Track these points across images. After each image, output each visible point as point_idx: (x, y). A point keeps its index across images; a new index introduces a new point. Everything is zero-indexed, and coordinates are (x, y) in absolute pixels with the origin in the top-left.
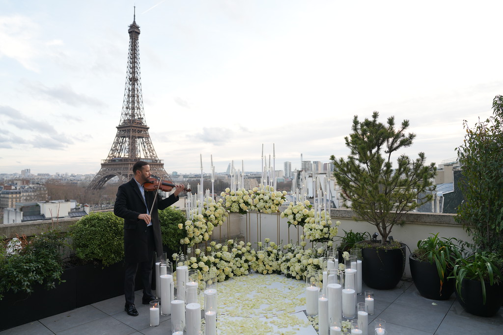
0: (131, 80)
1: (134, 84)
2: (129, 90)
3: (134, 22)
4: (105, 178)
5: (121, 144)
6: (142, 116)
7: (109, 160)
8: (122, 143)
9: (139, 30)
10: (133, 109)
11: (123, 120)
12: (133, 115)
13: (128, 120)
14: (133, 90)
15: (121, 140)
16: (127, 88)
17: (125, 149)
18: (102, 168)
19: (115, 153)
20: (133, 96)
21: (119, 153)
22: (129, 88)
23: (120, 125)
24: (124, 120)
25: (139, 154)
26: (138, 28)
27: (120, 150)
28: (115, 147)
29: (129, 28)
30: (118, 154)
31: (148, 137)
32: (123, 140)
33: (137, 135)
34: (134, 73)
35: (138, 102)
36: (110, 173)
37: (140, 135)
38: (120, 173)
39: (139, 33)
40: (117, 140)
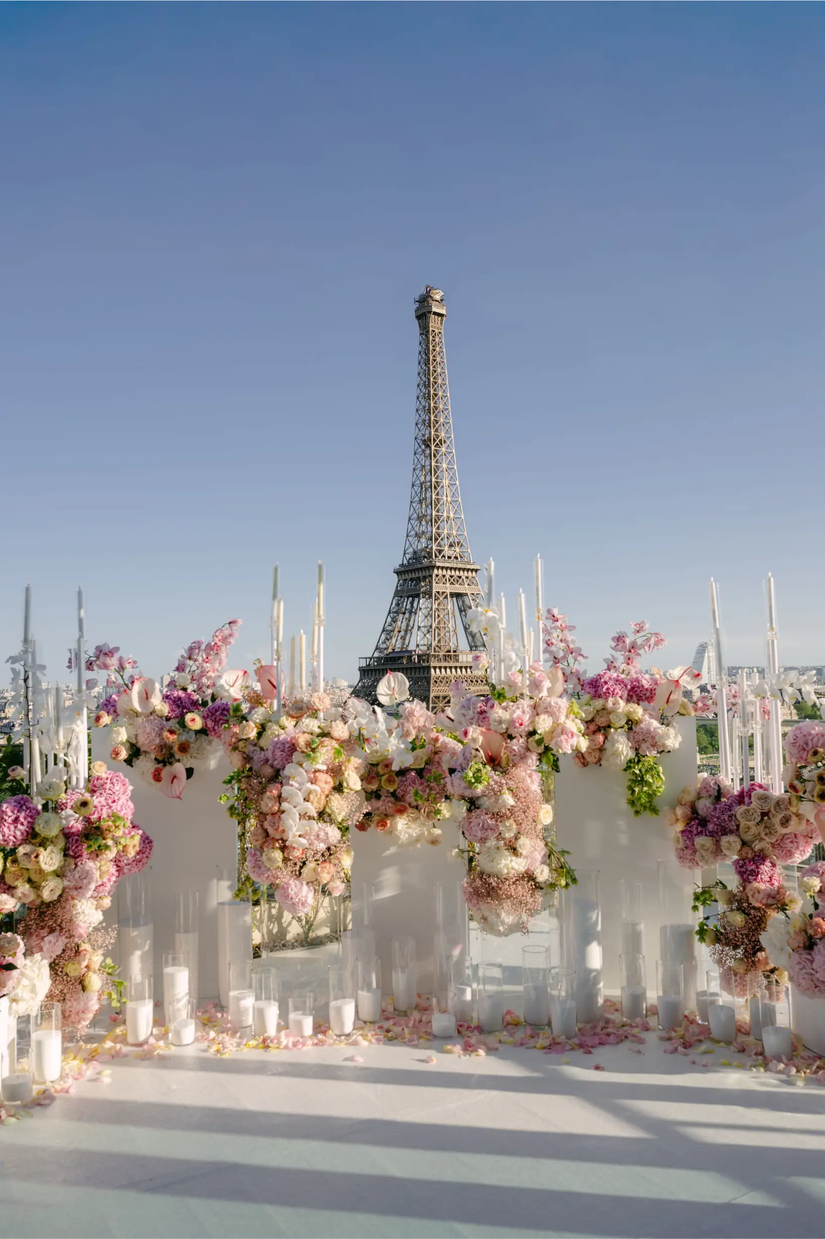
1: (434, 456)
5: (407, 615)
7: (379, 659)
8: (411, 612)
10: (435, 520)
11: (411, 550)
12: (435, 538)
13: (425, 549)
14: (434, 469)
15: (406, 603)
17: (419, 627)
18: (361, 680)
19: (394, 640)
20: (435, 487)
21: (403, 638)
23: (402, 565)
24: (415, 553)
25: (453, 640)
27: (406, 631)
28: (392, 622)
29: (417, 305)
30: (399, 641)
32: (412, 603)
34: (433, 425)
35: (448, 502)
40: (398, 604)
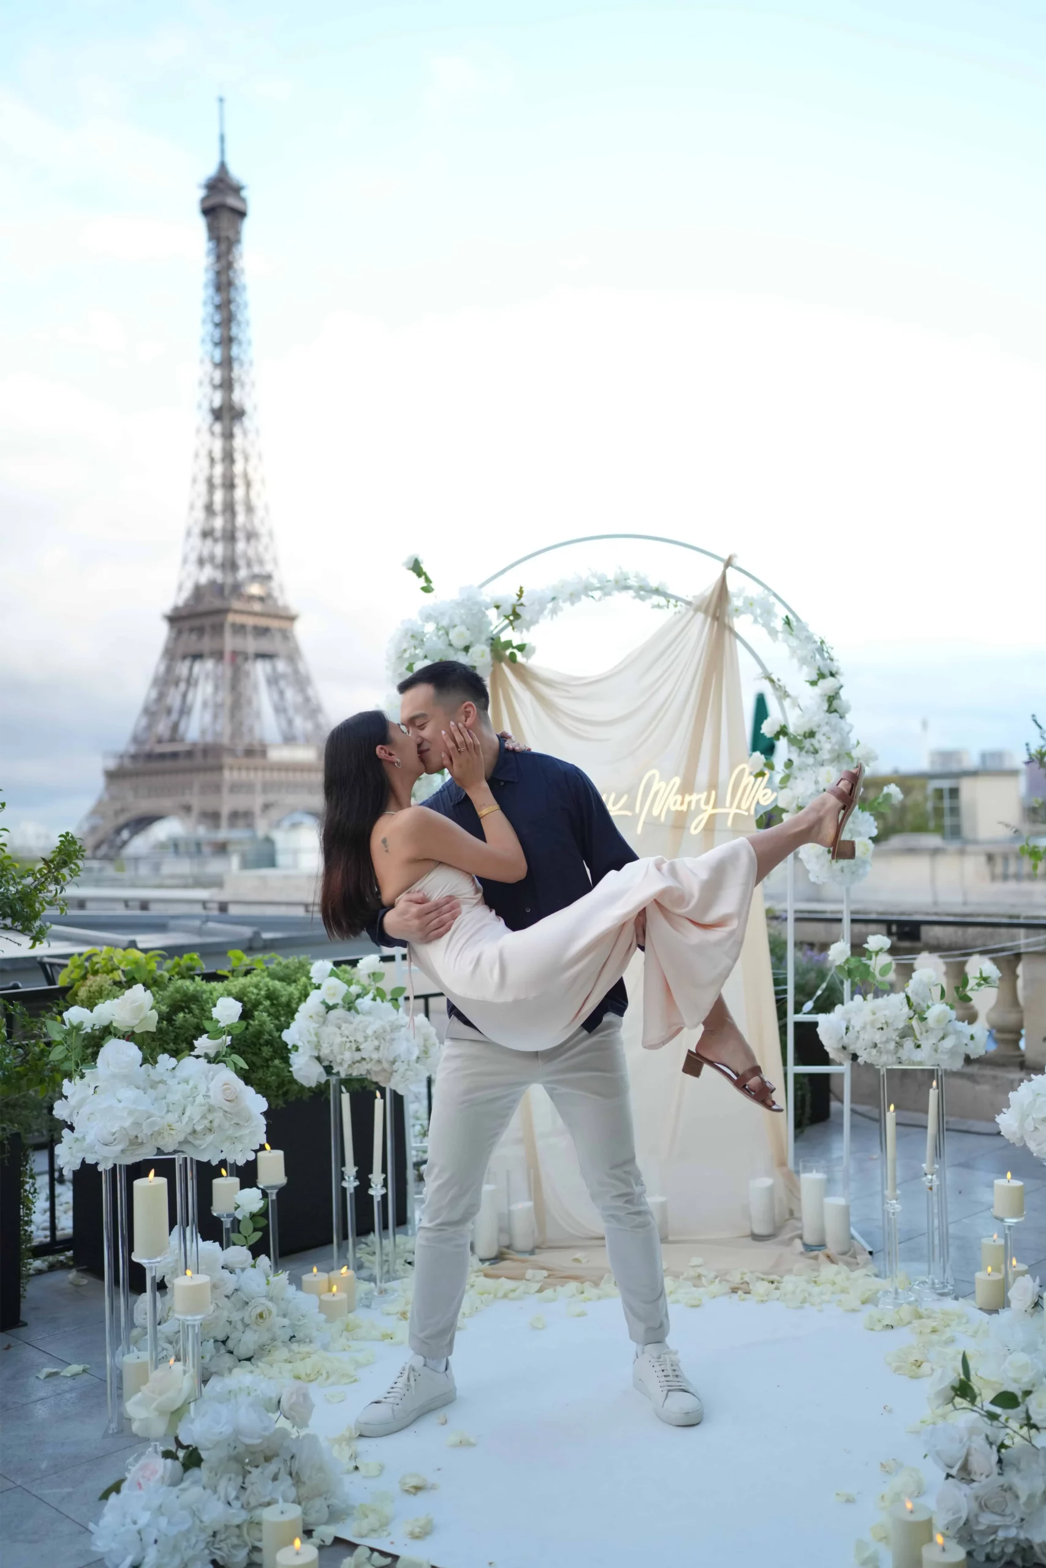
0: (218, 414)
1: (228, 436)
2: (212, 460)
3: (223, 167)
4: (118, 831)
5: (182, 688)
6: (269, 568)
7: (137, 755)
8: (188, 682)
9: (243, 200)
10: (230, 536)
11: (190, 583)
12: (230, 564)
13: (212, 583)
14: (229, 457)
15: (183, 669)
16: (204, 453)
17: (204, 705)
18: (107, 790)
19: (160, 727)
20: (229, 485)
21: (176, 724)
22: (210, 453)
23: (177, 608)
24: (196, 587)
26: (237, 190)
27: (180, 712)
28: (161, 696)
29: (204, 192)
30: (170, 727)
31: (293, 656)
32: (190, 669)
33: (251, 645)
34: (227, 385)
35: (250, 509)
36: (145, 806)
37: (264, 645)
38: (187, 809)
39: (242, 214)
40: (167, 670)
